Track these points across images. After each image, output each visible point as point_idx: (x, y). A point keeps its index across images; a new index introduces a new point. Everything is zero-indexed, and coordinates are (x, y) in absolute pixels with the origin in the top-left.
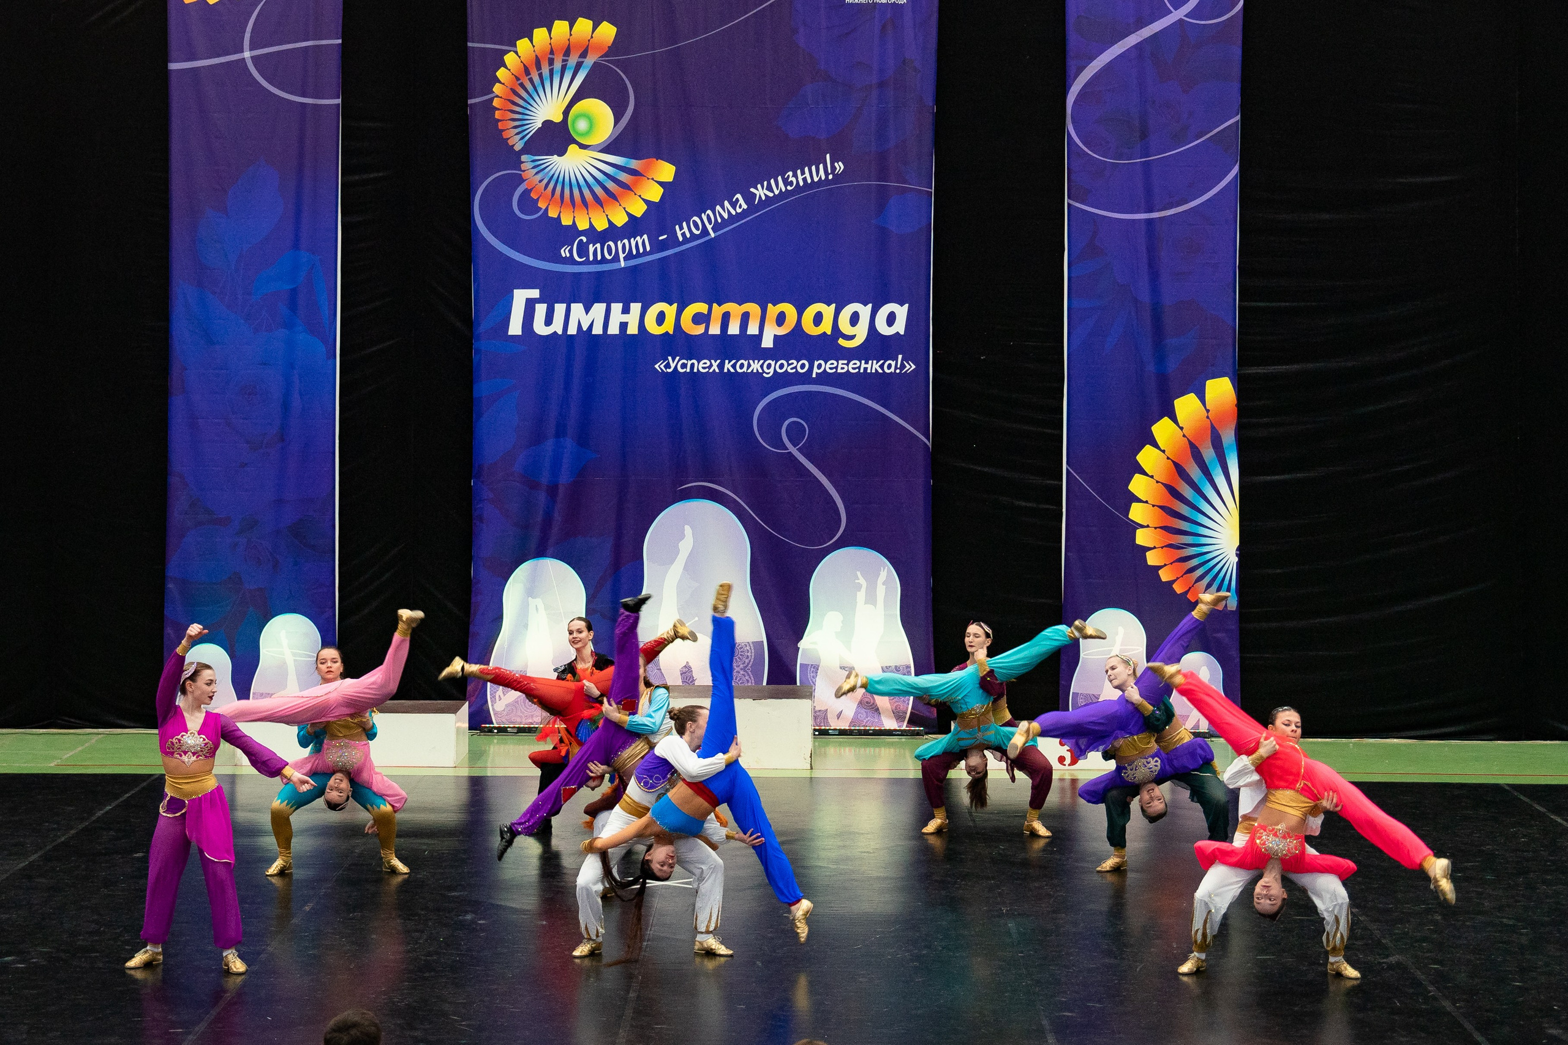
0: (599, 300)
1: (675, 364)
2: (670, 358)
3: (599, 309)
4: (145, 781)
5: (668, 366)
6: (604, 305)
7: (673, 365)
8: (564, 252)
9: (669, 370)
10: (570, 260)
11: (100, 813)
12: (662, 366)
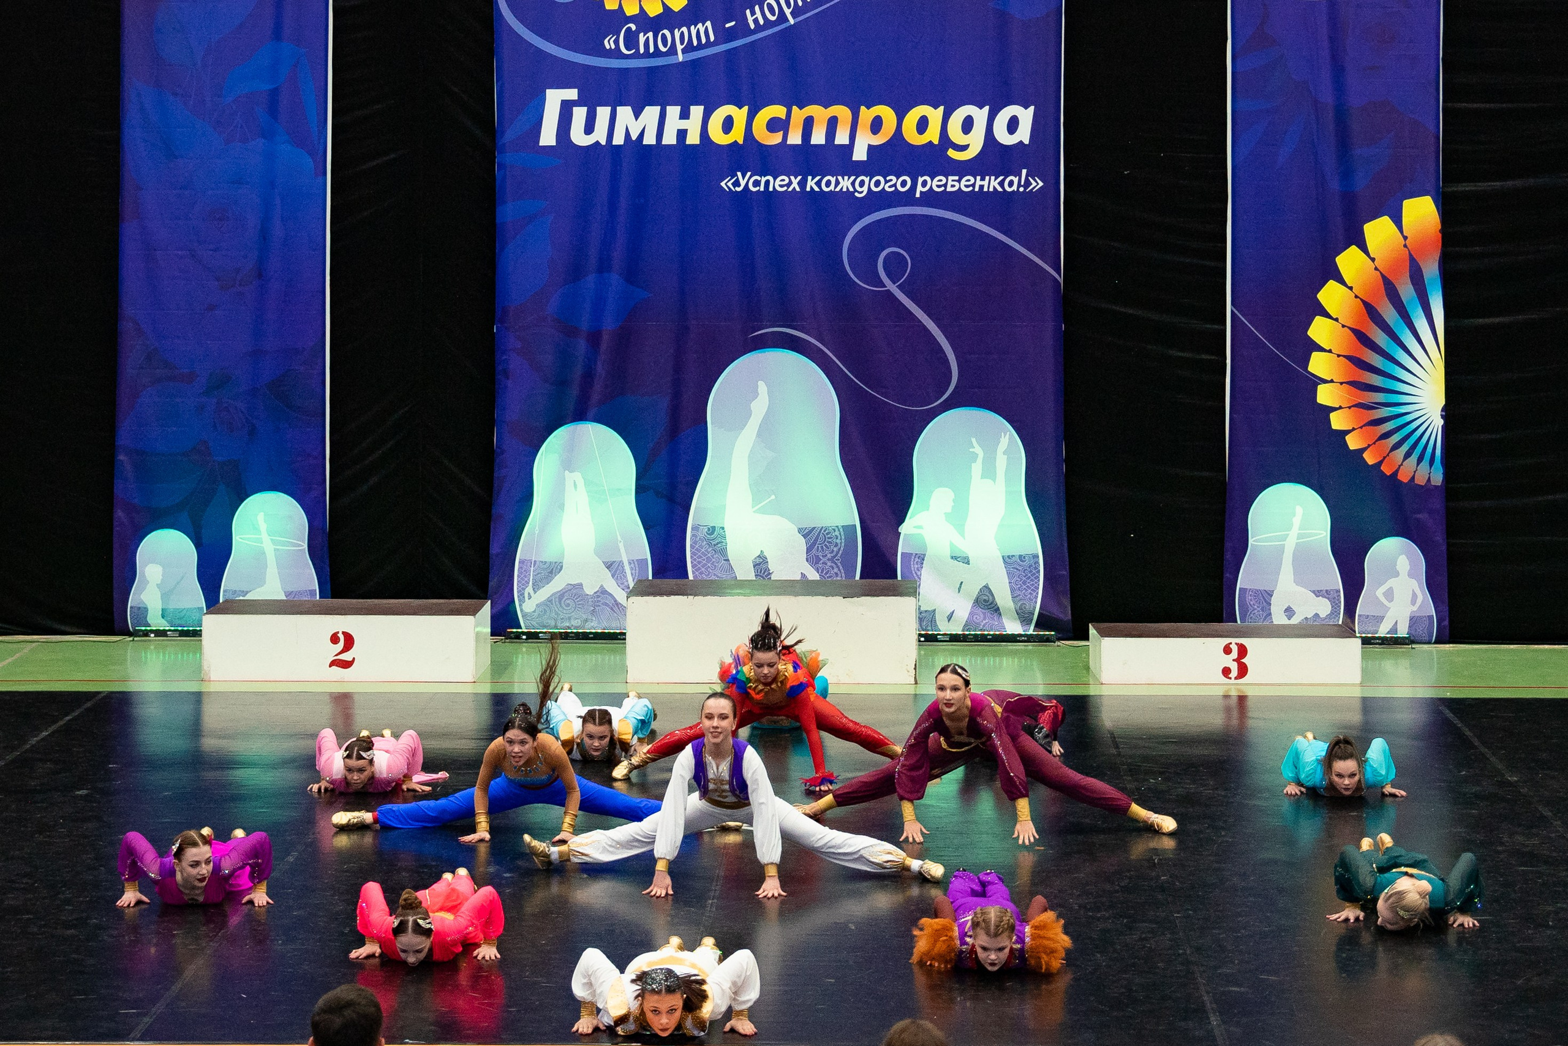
0: (652, 103)
1: (746, 181)
2: (739, 174)
3: (651, 113)
4: (88, 700)
5: (737, 184)
6: (656, 110)
7: (743, 183)
8: (609, 43)
9: (738, 189)
10: (616, 53)
11: (34, 741)
12: (730, 184)
